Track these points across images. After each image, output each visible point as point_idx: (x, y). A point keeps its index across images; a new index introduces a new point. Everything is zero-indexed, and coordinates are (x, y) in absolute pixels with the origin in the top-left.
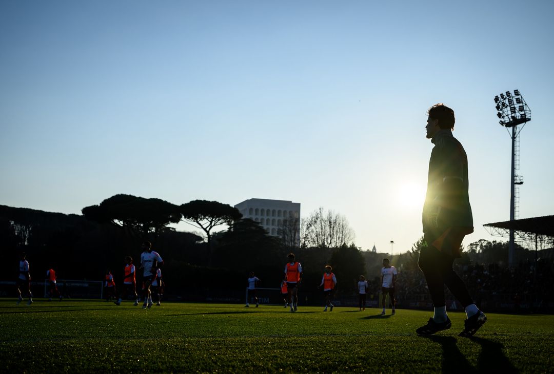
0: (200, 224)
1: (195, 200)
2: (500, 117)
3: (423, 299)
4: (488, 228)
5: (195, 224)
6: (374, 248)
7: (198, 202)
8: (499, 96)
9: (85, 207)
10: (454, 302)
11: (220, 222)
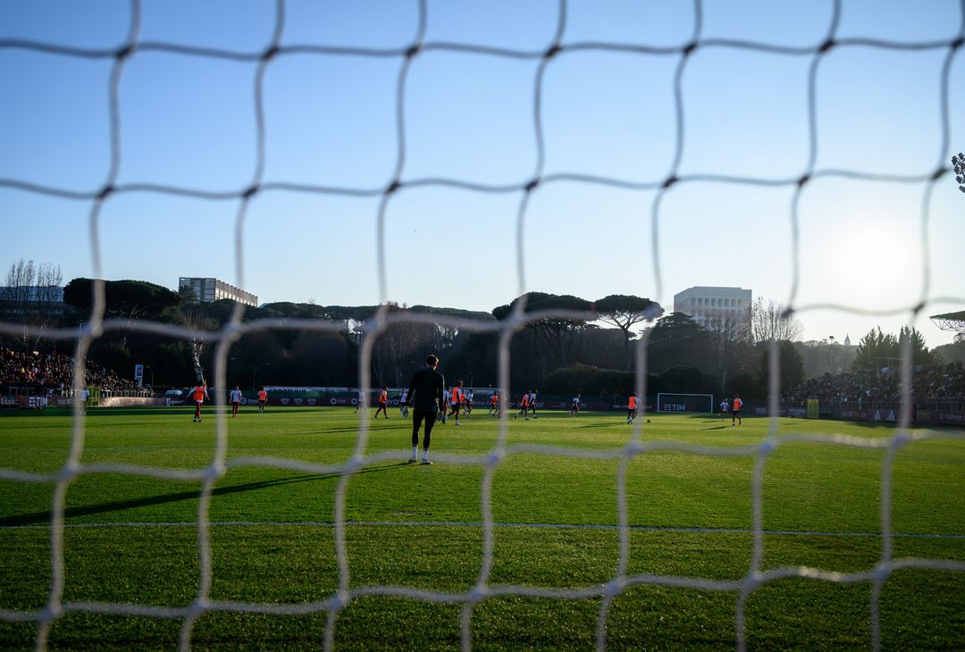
0: (617, 322)
1: (610, 295)
2: (960, 182)
3: (860, 408)
4: (937, 321)
5: (612, 321)
6: (847, 339)
7: (614, 297)
8: (958, 157)
9: (495, 307)
10: (892, 413)
11: (640, 318)
